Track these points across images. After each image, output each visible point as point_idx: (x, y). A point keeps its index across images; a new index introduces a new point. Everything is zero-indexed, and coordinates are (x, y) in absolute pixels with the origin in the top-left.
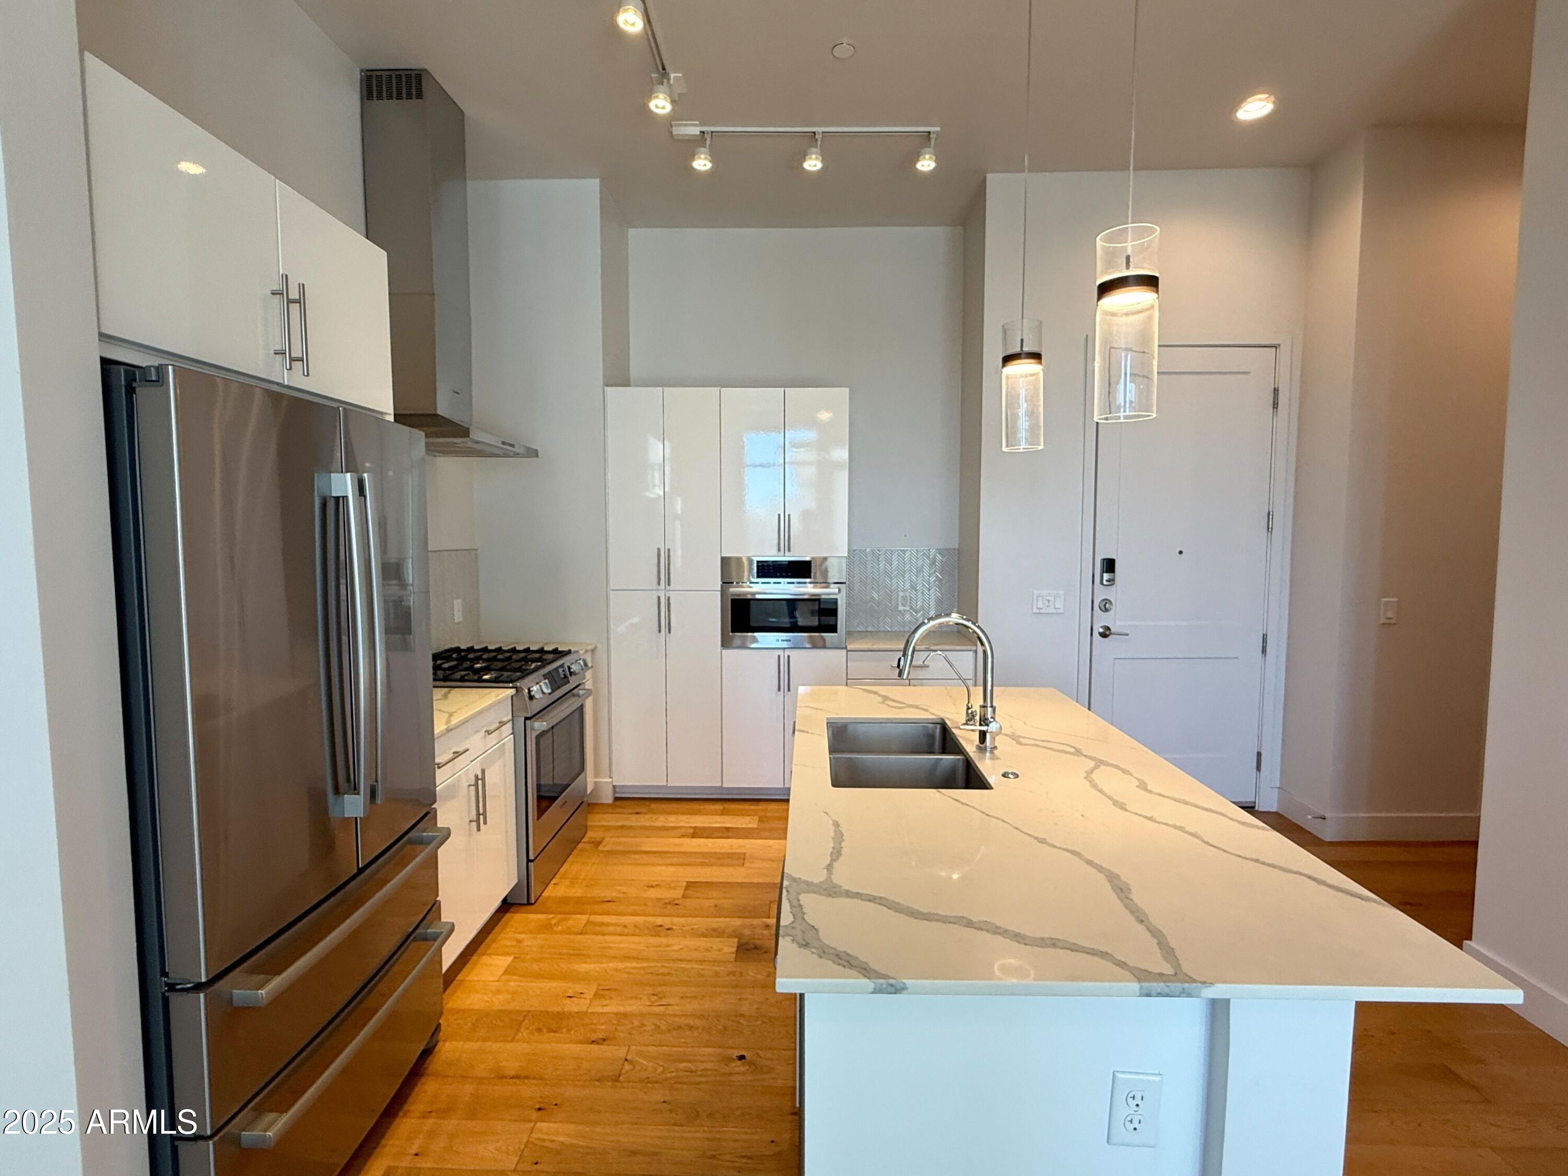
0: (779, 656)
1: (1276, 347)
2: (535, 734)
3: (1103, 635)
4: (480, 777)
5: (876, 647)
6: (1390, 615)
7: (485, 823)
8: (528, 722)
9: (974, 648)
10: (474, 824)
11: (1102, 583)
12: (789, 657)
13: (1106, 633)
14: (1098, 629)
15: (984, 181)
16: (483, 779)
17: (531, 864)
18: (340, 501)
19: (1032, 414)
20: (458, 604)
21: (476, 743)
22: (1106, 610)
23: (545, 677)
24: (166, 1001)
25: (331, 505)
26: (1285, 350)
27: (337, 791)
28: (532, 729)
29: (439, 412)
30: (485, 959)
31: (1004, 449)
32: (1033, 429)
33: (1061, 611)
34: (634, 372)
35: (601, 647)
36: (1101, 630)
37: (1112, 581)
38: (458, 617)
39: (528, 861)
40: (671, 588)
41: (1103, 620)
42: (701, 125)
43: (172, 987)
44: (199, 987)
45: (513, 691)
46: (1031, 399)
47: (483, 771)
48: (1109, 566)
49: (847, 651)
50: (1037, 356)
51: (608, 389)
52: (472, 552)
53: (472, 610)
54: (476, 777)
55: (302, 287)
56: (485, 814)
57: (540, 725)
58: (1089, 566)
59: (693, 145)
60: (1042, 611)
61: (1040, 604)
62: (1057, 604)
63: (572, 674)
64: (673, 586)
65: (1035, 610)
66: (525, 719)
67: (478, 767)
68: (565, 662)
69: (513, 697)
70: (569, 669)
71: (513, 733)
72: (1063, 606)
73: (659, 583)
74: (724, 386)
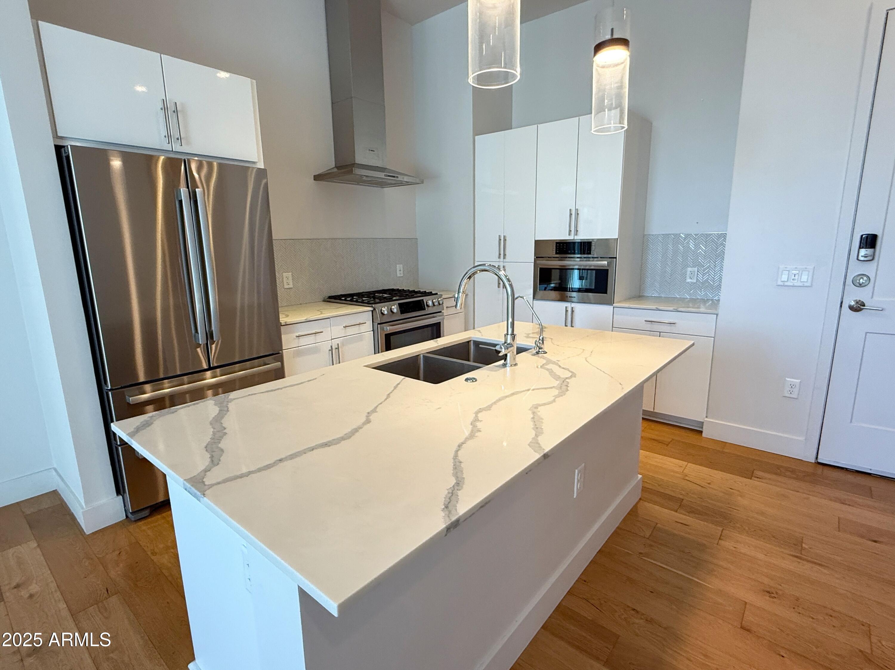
0: (566, 308)
2: (384, 333)
3: (855, 309)
4: (335, 347)
8: (382, 325)
11: (858, 258)
12: (573, 308)
13: (857, 307)
16: (338, 349)
20: (399, 267)
21: (335, 332)
22: (861, 285)
23: (398, 303)
24: (106, 392)
28: (384, 330)
29: (358, 161)
36: (853, 304)
37: (870, 257)
38: (400, 274)
40: (506, 260)
41: (856, 295)
43: (107, 389)
45: (371, 309)
47: (340, 344)
48: (870, 241)
49: (613, 308)
51: (476, 137)
52: (412, 240)
53: (414, 271)
54: (332, 347)
57: (389, 329)
58: (846, 243)
60: (786, 284)
61: (785, 277)
62: (804, 278)
63: (428, 306)
64: (508, 258)
65: (780, 283)
66: (379, 324)
67: (335, 343)
68: (425, 299)
69: (372, 311)
70: (427, 303)
71: (373, 330)
72: (810, 280)
73: (499, 257)
74: (540, 123)
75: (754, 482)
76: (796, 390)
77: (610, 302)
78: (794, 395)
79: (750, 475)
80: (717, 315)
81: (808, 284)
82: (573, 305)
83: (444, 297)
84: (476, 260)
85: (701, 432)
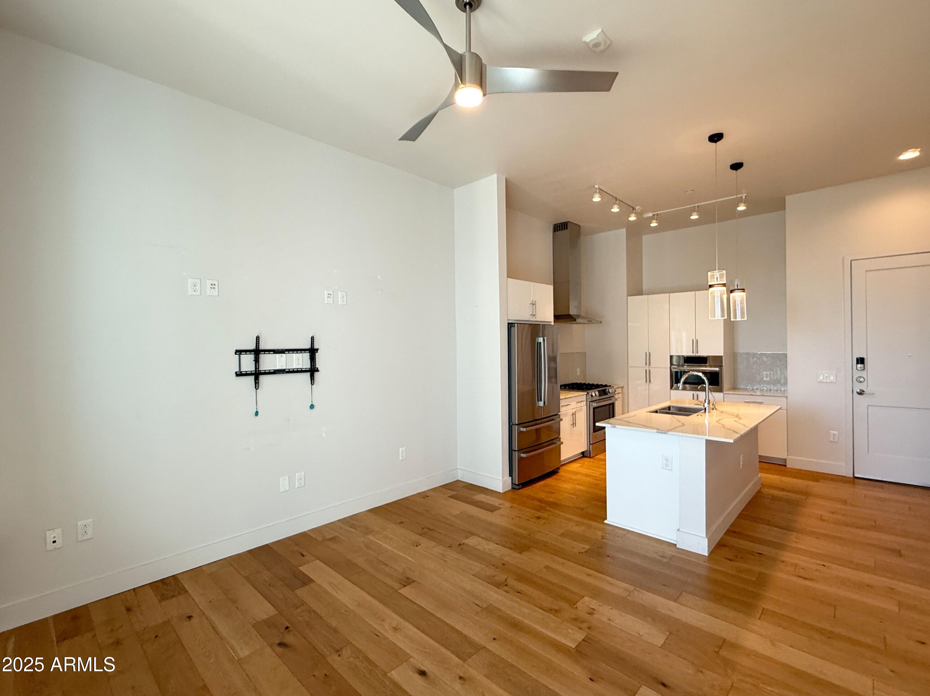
0: (693, 394)
2: (593, 407)
4: (574, 413)
7: (575, 426)
8: (591, 403)
10: (572, 426)
11: (857, 369)
12: (697, 395)
13: (861, 393)
15: (785, 198)
16: (575, 414)
17: (591, 445)
18: (540, 343)
19: (742, 309)
20: (578, 370)
21: (573, 405)
22: (861, 382)
23: (598, 391)
24: (512, 426)
25: (539, 344)
27: (538, 400)
28: (592, 405)
29: (571, 313)
30: (574, 464)
32: (742, 313)
34: (645, 287)
35: (625, 387)
36: (859, 390)
37: (863, 368)
38: (578, 374)
39: (590, 444)
41: (859, 386)
42: (652, 213)
43: (513, 424)
44: (516, 425)
45: (586, 393)
46: (742, 303)
47: (575, 412)
48: (861, 361)
49: (724, 394)
50: (743, 290)
51: (629, 297)
52: (584, 354)
53: (584, 372)
54: (573, 413)
55: (535, 302)
56: (575, 424)
57: (595, 405)
58: (850, 361)
59: (651, 219)
60: (823, 381)
61: (821, 378)
62: (832, 378)
63: (609, 392)
64: (651, 366)
65: (819, 381)
66: (590, 402)
67: (574, 411)
68: (607, 388)
69: (586, 395)
70: (608, 391)
71: (586, 405)
72: (835, 379)
73: (646, 364)
74: (671, 293)
75: (819, 483)
76: (837, 436)
77: (721, 391)
78: (836, 440)
79: (818, 481)
80: (787, 398)
81: (834, 381)
82: (698, 392)
83: (615, 388)
84: (629, 366)
85: (786, 466)
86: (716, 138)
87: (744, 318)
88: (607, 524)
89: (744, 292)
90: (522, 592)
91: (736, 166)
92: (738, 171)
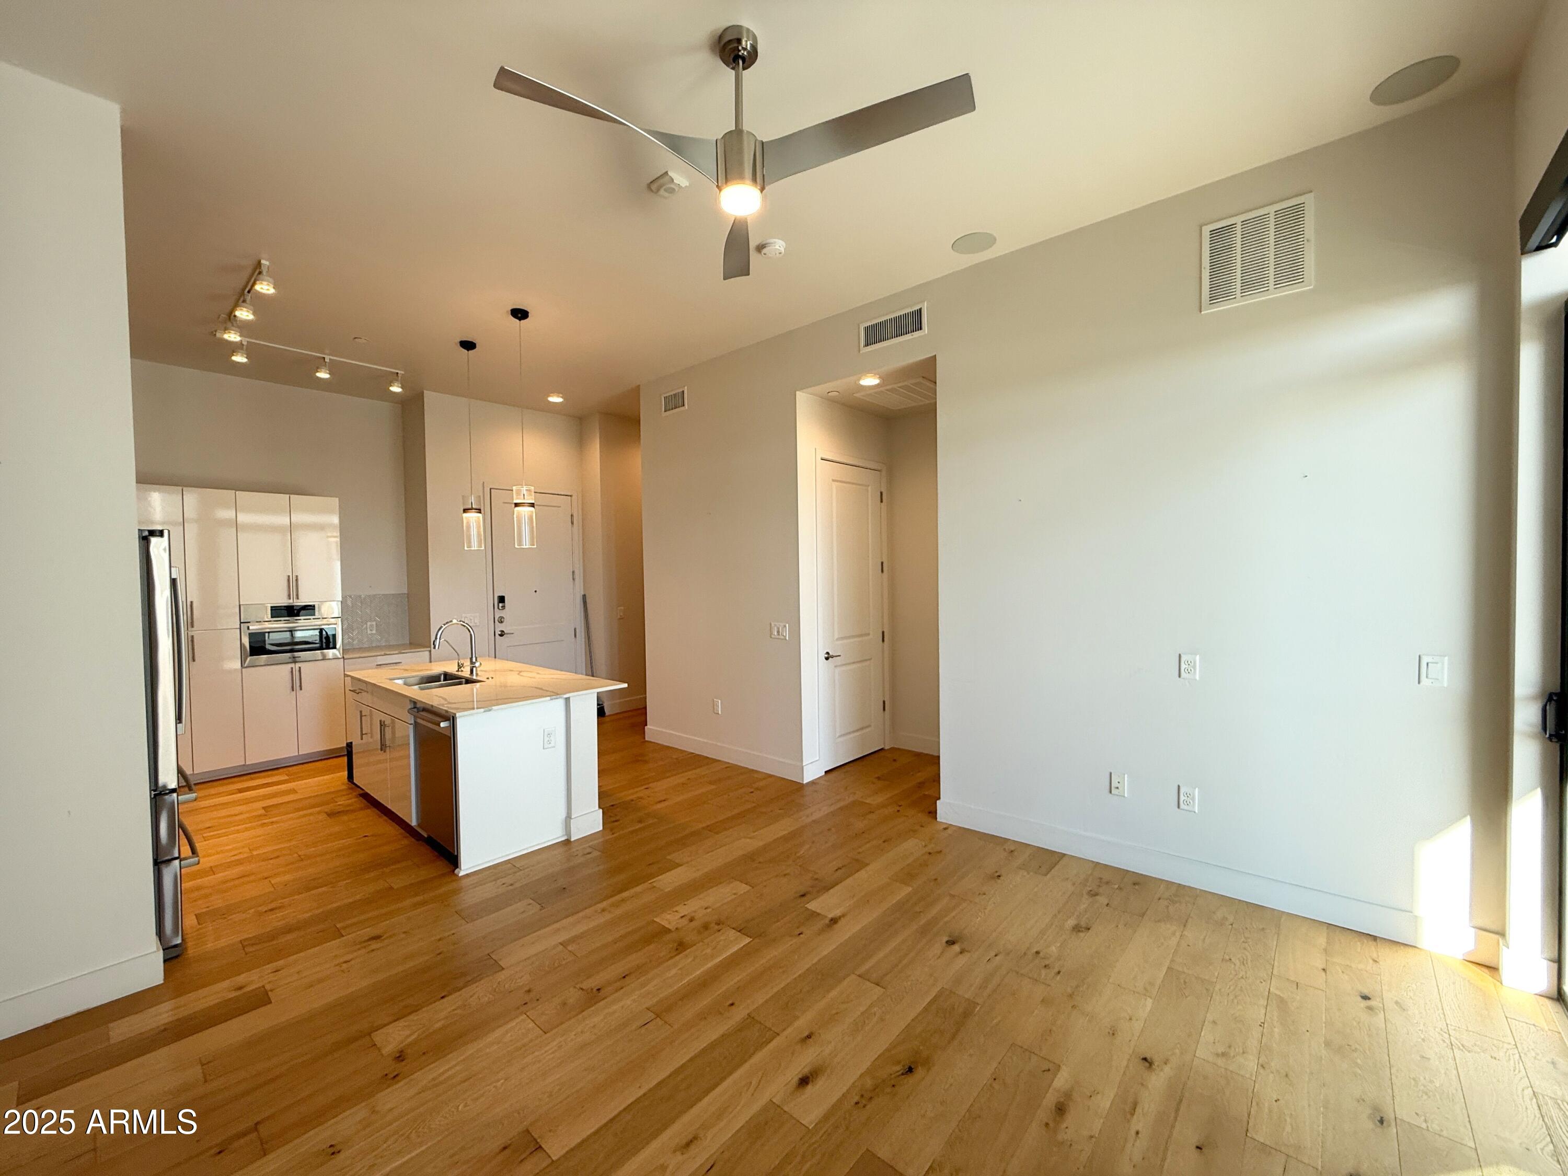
0: (292, 668)
1: (571, 496)
3: (501, 635)
5: (362, 655)
6: (621, 614)
9: (429, 649)
11: (498, 608)
12: (300, 668)
14: (498, 632)
15: (423, 395)
19: (479, 534)
22: (502, 622)
26: (574, 497)
31: (466, 548)
32: (479, 541)
33: (478, 624)
36: (500, 633)
37: (504, 607)
40: (195, 628)
41: (500, 627)
46: (478, 528)
48: (502, 599)
49: (344, 660)
50: (479, 510)
58: (491, 600)
74: (238, 490)
86: (520, 314)
87: (481, 547)
88: (467, 875)
89: (480, 513)
90: (626, 973)
91: (468, 345)
92: (470, 351)
